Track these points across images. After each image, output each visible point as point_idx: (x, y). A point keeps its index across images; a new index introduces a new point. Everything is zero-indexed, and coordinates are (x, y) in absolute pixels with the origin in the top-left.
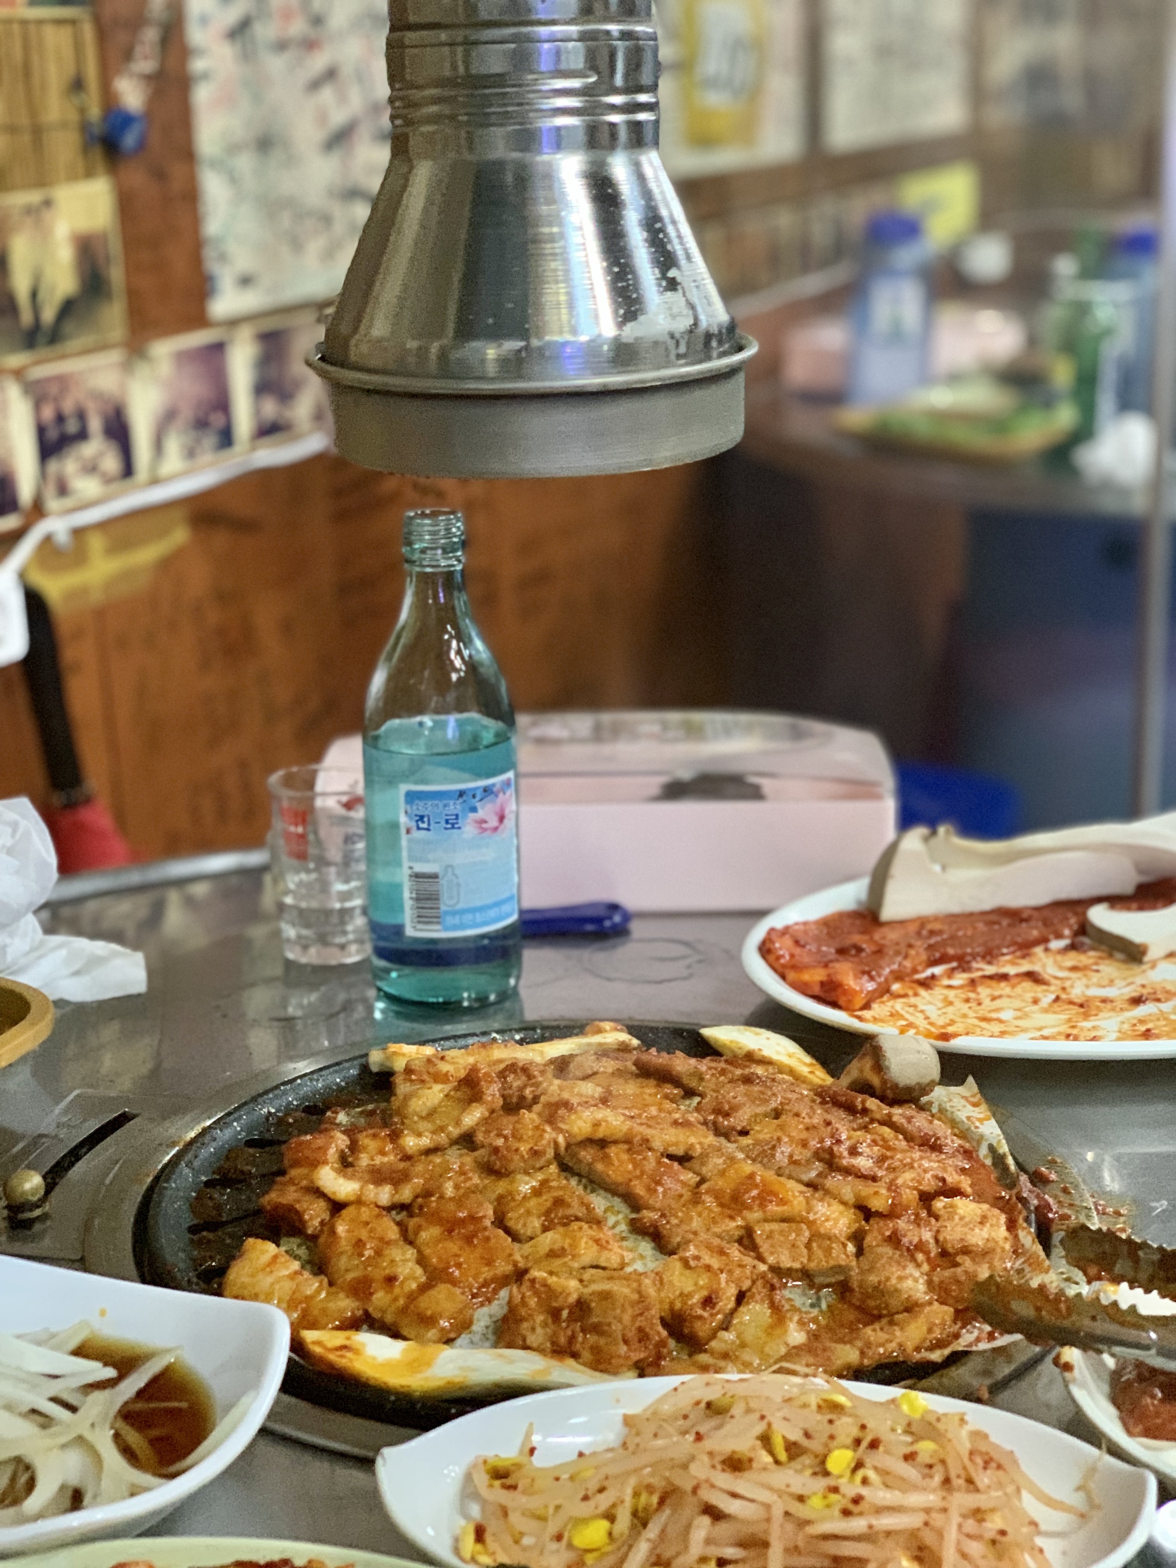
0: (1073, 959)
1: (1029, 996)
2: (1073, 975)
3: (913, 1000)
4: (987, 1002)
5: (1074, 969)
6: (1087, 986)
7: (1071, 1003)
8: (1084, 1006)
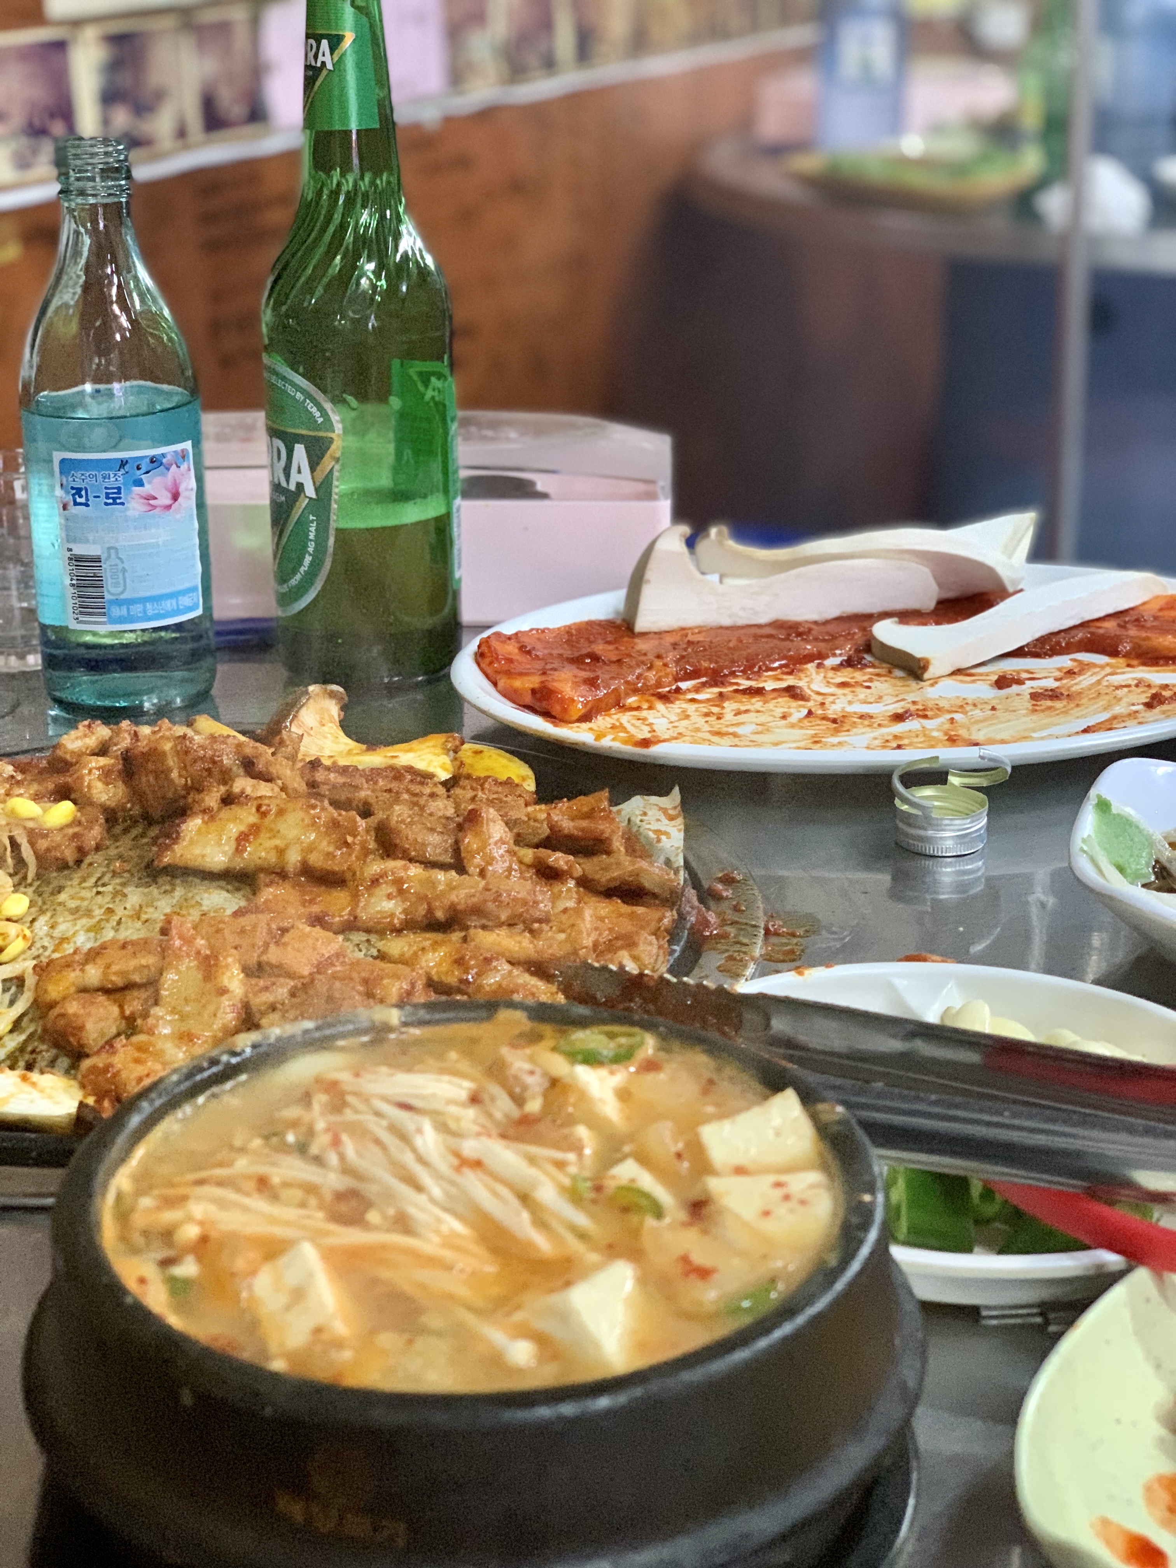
0: (845, 675)
1: (779, 712)
2: (840, 691)
3: (644, 714)
4: (729, 716)
5: (844, 685)
6: (850, 703)
7: (825, 718)
8: (838, 723)
